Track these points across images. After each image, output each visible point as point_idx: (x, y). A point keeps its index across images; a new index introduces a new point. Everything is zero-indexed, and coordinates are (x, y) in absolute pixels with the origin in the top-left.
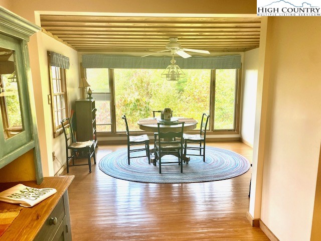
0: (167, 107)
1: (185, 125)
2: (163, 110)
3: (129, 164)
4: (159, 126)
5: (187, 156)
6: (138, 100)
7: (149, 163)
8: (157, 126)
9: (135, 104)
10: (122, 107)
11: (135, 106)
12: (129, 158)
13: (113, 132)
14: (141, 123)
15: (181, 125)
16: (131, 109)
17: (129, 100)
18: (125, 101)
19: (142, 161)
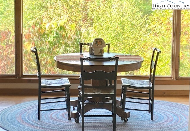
0: (99, 37)
1: (120, 63)
2: (92, 41)
3: (39, 119)
4: (82, 63)
5: (126, 111)
6: (62, 28)
7: (69, 119)
8: (79, 63)
9: (57, 34)
10: (35, 38)
11: (58, 37)
12: (40, 110)
13: (18, 76)
14: (60, 59)
15: (113, 63)
16: (50, 43)
17: (47, 27)
18: (40, 28)
19: (59, 116)
